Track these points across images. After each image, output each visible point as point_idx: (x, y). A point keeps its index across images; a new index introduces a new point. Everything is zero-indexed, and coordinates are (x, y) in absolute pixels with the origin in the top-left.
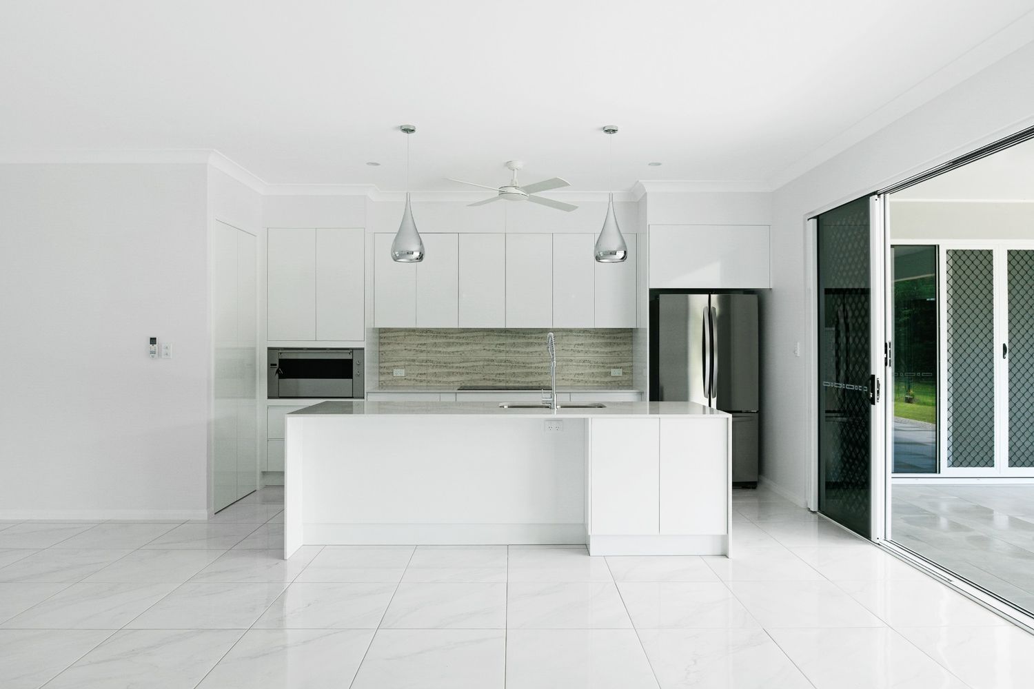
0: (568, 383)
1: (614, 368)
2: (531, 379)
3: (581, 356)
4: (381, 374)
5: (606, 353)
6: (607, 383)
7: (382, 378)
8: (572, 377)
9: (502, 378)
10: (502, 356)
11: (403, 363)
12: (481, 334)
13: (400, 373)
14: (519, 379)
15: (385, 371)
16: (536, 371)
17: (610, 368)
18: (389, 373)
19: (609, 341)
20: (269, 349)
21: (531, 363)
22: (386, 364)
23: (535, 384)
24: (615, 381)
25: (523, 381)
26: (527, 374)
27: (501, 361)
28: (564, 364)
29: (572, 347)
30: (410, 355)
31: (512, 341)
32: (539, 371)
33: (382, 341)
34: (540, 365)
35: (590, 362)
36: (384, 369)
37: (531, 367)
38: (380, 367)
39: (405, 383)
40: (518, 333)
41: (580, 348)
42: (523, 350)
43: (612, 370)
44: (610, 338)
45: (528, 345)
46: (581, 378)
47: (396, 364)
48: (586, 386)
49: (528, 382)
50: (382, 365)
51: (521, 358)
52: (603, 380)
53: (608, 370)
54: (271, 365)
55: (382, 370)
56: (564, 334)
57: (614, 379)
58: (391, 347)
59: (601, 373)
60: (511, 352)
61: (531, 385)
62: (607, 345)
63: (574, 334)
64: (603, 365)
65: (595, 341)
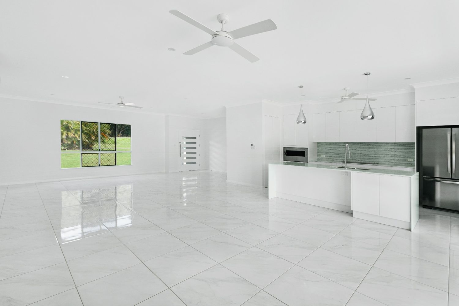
0: (387, 163)
1: (409, 158)
2: (370, 160)
3: (393, 153)
4: (318, 156)
5: (406, 152)
6: (406, 164)
7: (318, 157)
8: (389, 160)
9: (359, 159)
10: (359, 152)
11: (324, 153)
12: (351, 144)
13: (323, 156)
14: (366, 160)
15: (319, 155)
16: (373, 157)
17: (407, 158)
18: (320, 156)
19: (406, 147)
20: (284, 148)
21: (371, 155)
22: (319, 153)
23: (372, 162)
24: (410, 163)
25: (368, 161)
26: (369, 159)
27: (359, 154)
28: (385, 155)
29: (389, 149)
30: (327, 151)
31: (363, 147)
32: (374, 157)
33: (318, 146)
34: (374, 156)
35: (397, 155)
36: (319, 154)
37: (371, 156)
38: (317, 154)
39: (325, 159)
40: (365, 144)
41: (393, 150)
42: (368, 150)
43: (408, 159)
44: (407, 146)
45: (369, 148)
46: (393, 161)
47: (322, 153)
48: (396, 165)
49: (369, 162)
50: (318, 153)
51: (366, 153)
52: (404, 162)
53: (406, 159)
54: (284, 152)
55: (318, 155)
56: (385, 145)
57: (409, 162)
58: (321, 148)
59: (403, 160)
60: (363, 151)
61: (371, 162)
62: (406, 149)
63: (390, 144)
64: (404, 157)
65: (400, 147)
